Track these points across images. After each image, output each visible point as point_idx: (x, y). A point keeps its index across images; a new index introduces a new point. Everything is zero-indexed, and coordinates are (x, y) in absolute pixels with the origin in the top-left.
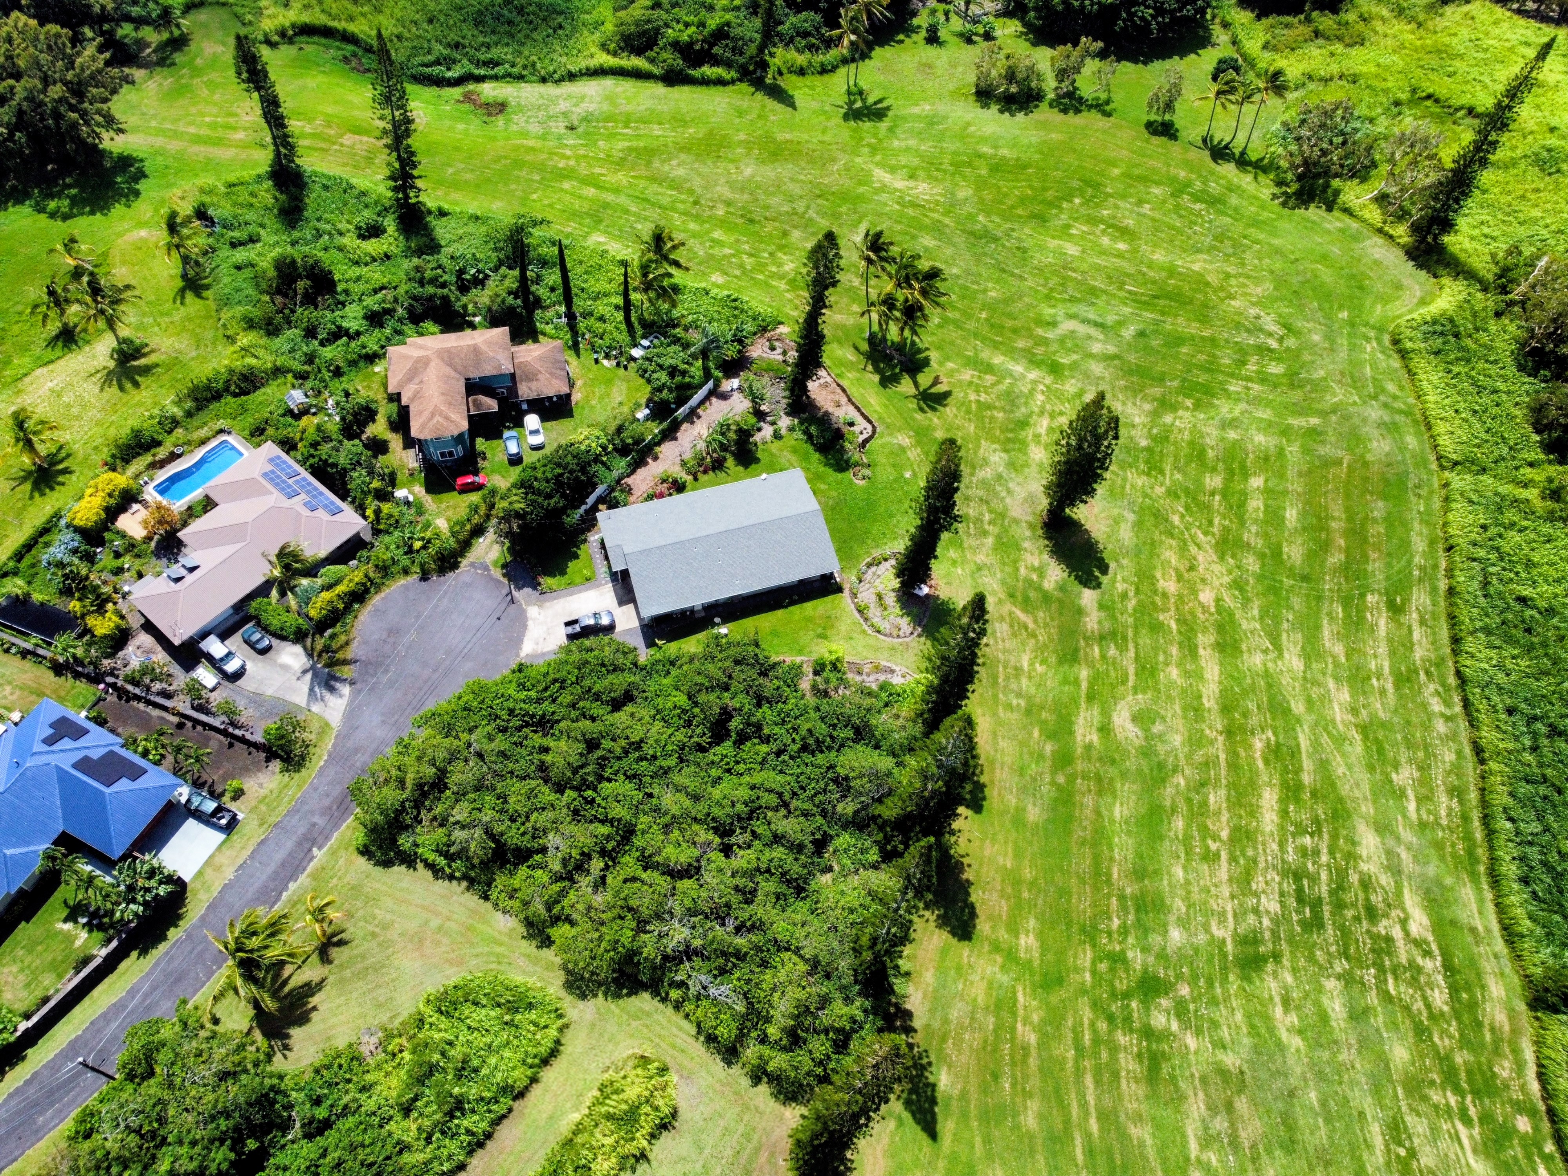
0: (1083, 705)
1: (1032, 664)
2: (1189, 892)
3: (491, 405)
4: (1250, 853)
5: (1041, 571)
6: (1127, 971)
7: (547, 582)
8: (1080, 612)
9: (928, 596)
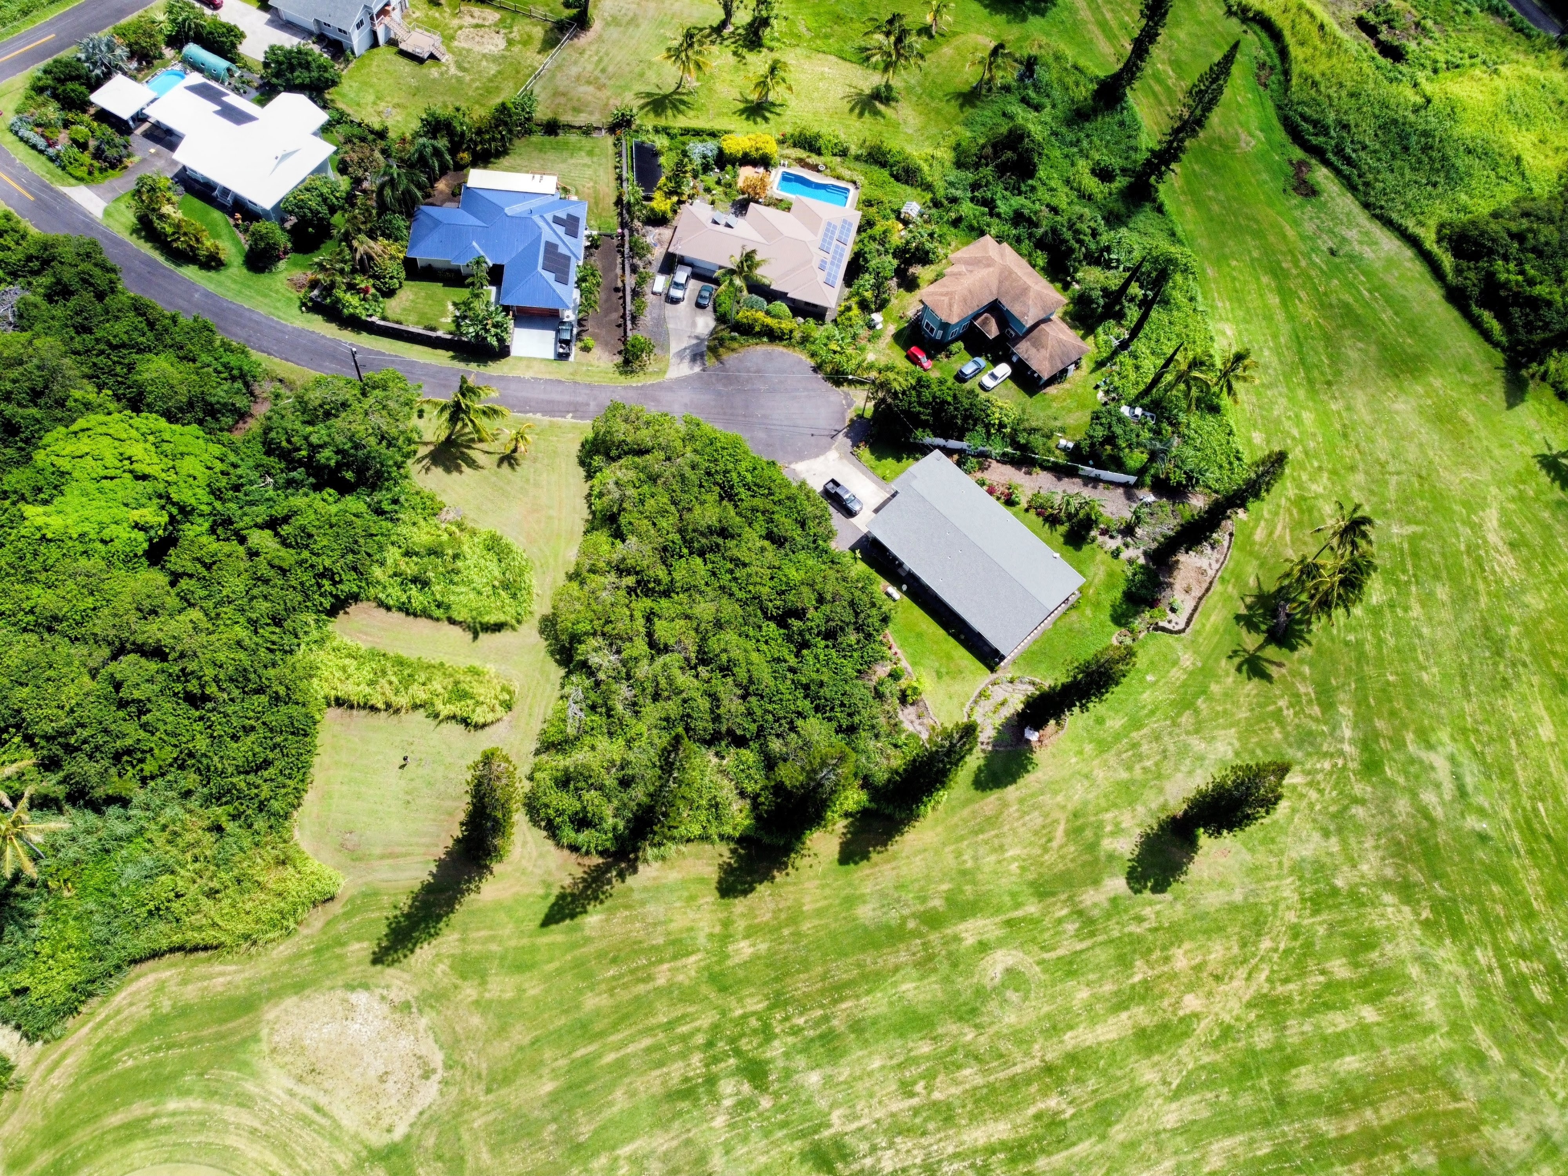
0: (998, 919)
1: (1014, 859)
2: (861, 1078)
3: (992, 331)
4: (931, 1126)
5: (1118, 831)
6: (760, 1045)
7: (865, 452)
8: (1096, 882)
9: (1028, 741)
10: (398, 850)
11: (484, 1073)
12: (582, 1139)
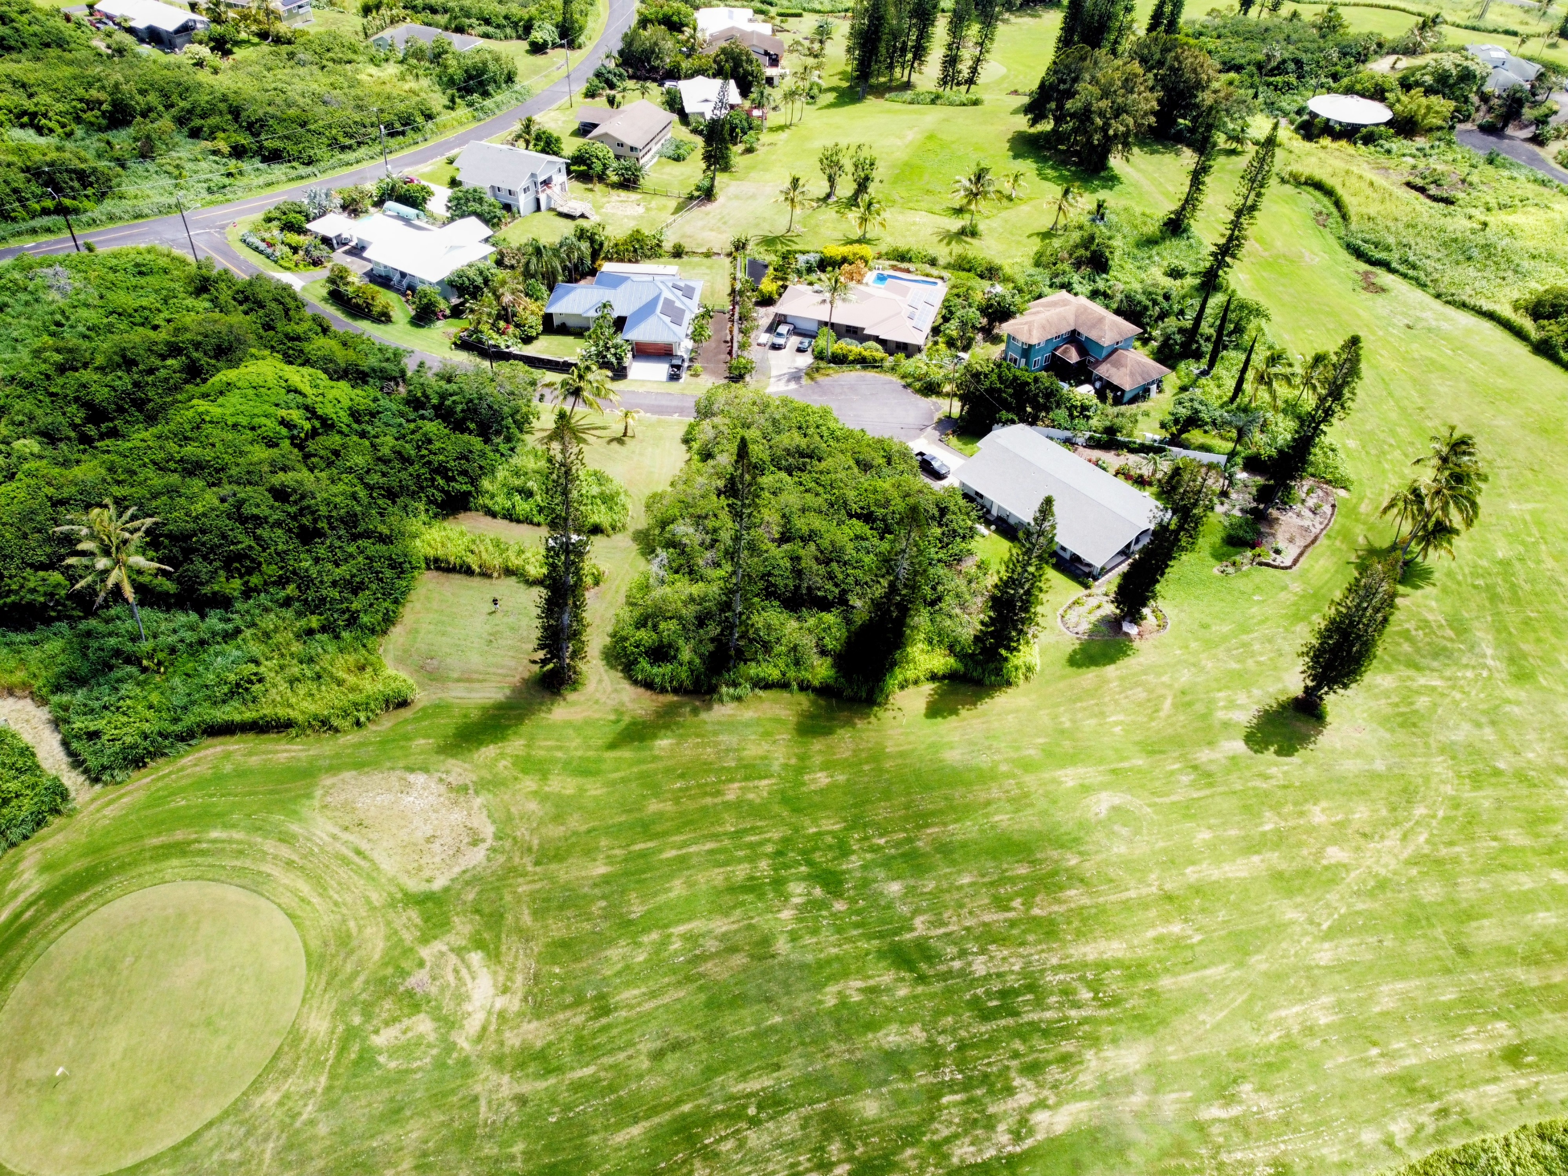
1: (1117, 723)
2: (948, 891)
3: (1073, 357)
4: (1031, 938)
5: (1232, 706)
6: (835, 859)
7: (953, 440)
8: (1211, 744)
9: (1127, 634)
10: (475, 676)
11: (535, 847)
12: (633, 916)
